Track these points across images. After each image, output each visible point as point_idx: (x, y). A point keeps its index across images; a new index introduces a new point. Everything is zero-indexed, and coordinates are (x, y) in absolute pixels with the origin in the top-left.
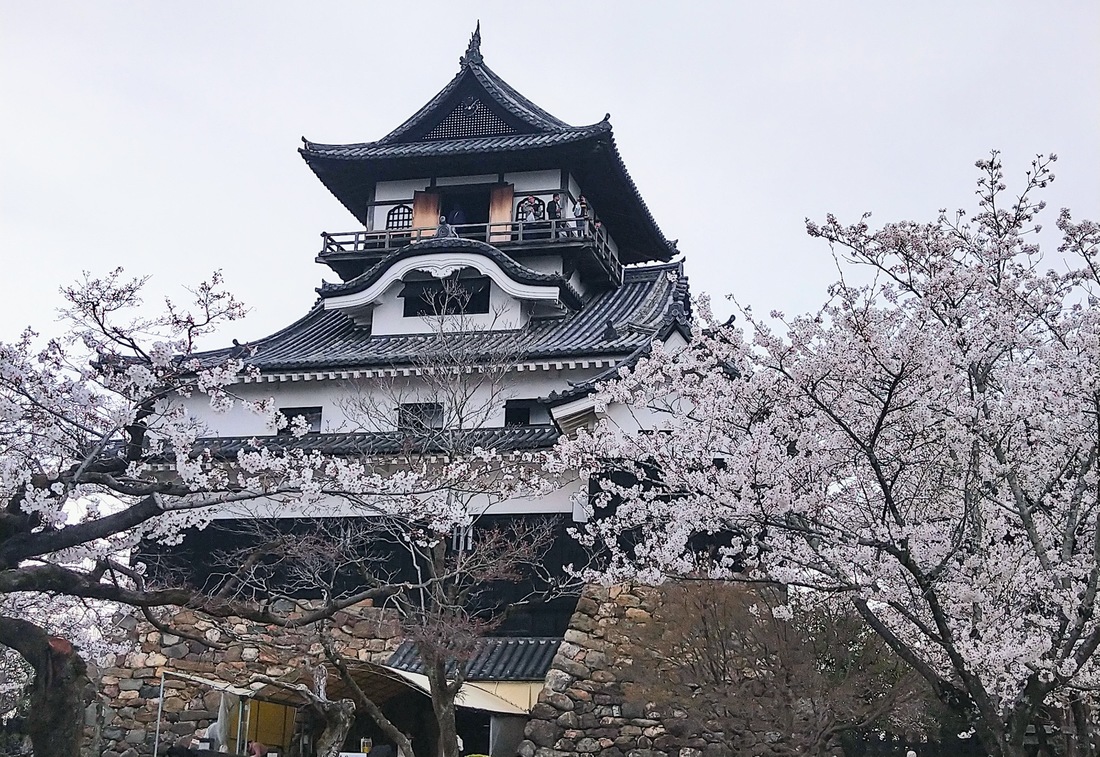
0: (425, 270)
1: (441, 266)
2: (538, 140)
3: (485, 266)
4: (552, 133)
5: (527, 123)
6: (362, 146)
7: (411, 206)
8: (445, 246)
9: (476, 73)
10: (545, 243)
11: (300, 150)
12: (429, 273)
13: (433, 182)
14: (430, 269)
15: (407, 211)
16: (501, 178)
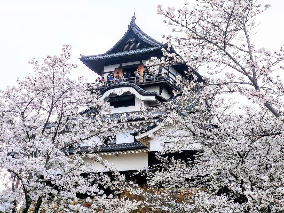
0: (115, 93)
1: (120, 92)
2: (152, 49)
3: (133, 91)
4: (155, 46)
5: (148, 44)
6: (99, 55)
7: (114, 73)
8: (120, 85)
9: (133, 29)
10: (152, 82)
11: (79, 58)
12: (116, 94)
13: (121, 65)
14: (116, 93)
15: (113, 75)
16: (141, 62)
